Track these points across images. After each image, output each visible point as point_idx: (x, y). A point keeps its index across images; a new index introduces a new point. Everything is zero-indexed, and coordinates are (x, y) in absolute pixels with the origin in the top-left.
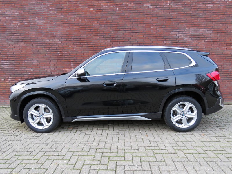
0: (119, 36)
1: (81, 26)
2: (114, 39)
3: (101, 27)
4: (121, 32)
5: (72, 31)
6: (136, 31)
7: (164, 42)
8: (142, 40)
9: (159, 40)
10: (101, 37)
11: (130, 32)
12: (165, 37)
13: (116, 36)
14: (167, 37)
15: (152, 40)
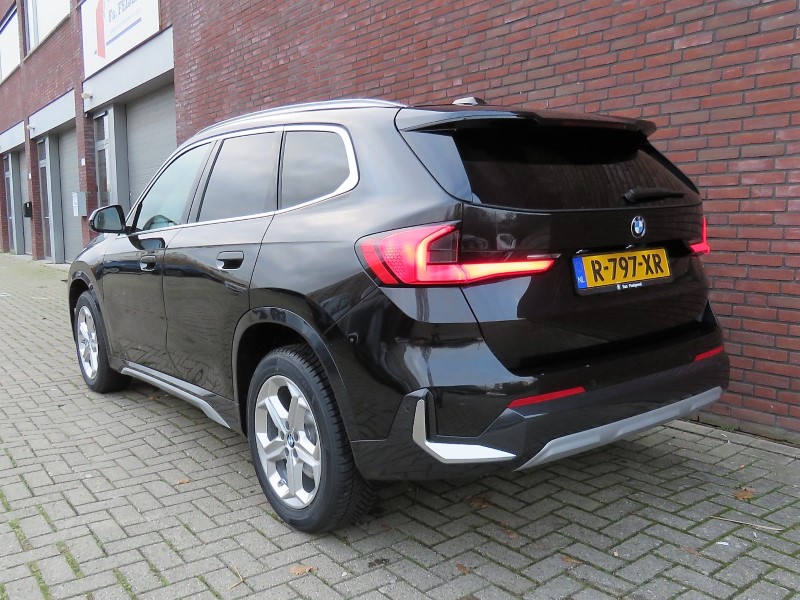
0: (490, 54)
1: (386, 40)
2: (473, 69)
3: (436, 26)
4: (496, 32)
5: (365, 63)
6: (549, 16)
7: (678, 44)
8: (573, 54)
9: (651, 37)
10: (435, 70)
11: (526, 24)
12: (680, 17)
13: (479, 56)
14: (692, 14)
15: (617, 45)
